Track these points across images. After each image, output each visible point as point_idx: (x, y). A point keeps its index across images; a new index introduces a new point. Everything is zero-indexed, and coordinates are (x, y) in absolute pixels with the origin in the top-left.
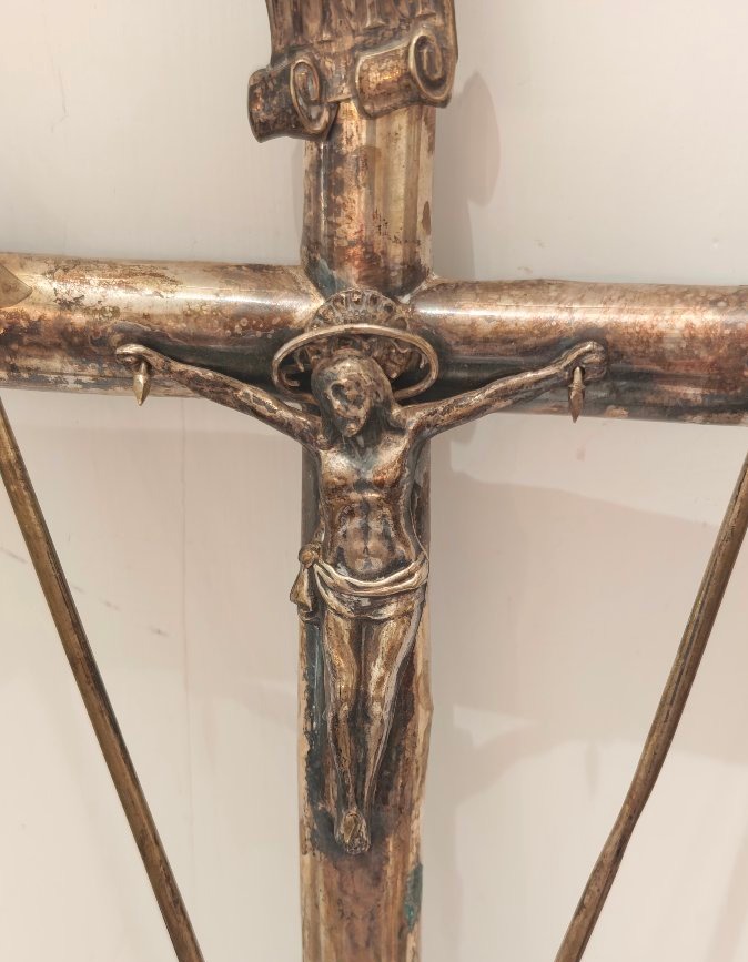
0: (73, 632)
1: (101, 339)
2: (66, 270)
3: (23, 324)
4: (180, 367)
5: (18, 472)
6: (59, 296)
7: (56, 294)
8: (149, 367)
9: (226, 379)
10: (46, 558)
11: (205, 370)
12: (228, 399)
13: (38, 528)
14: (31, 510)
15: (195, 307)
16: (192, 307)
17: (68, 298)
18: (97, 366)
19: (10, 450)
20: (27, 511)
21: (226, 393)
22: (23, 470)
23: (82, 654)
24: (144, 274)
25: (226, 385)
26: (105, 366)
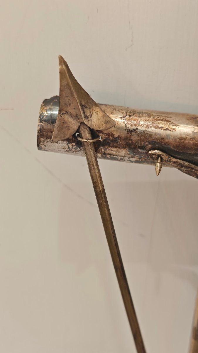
0: (117, 256)
1: (143, 146)
2: (130, 116)
3: (111, 138)
4: (175, 160)
5: (103, 196)
6: (127, 128)
7: (126, 127)
8: (162, 159)
9: (193, 166)
10: (110, 229)
11: (185, 162)
12: (192, 174)
13: (108, 217)
14: (106, 210)
15: (184, 136)
16: (182, 136)
17: (131, 129)
18: (139, 156)
19: (100, 187)
20: (105, 210)
21: (192, 171)
22: (105, 194)
23: (119, 265)
24: (162, 120)
25: (193, 168)
26: (142, 156)
